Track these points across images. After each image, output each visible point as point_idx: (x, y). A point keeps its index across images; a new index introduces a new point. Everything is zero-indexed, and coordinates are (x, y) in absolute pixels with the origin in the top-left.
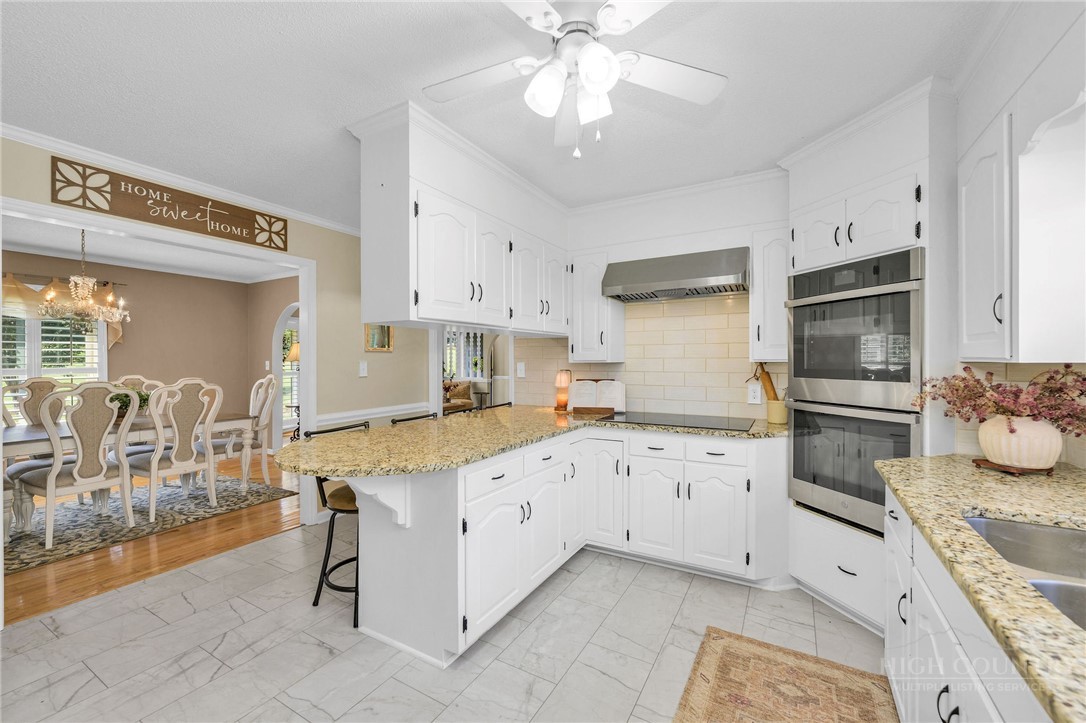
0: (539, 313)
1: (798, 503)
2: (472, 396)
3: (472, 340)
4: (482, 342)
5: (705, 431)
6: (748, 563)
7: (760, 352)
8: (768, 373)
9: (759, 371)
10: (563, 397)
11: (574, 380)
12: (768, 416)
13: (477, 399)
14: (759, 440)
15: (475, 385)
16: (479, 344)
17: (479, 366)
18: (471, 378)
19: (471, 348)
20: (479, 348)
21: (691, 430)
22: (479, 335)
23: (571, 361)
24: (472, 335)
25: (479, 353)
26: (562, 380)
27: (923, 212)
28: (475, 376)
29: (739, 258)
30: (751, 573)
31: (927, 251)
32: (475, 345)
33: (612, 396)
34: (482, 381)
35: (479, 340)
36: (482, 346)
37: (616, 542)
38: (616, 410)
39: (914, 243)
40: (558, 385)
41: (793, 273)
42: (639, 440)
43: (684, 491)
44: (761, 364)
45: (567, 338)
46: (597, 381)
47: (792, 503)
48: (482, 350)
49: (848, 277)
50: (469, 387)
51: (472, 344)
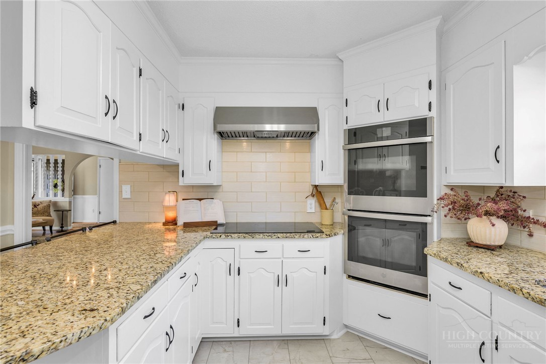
0: (161, 141)
1: (349, 276)
2: (53, 213)
3: (52, 165)
4: (63, 167)
5: (298, 235)
6: (324, 324)
7: (322, 179)
8: (320, 192)
9: (315, 190)
10: (171, 215)
11: (180, 199)
12: (322, 219)
13: (58, 216)
14: (332, 237)
15: (55, 204)
16: (60, 169)
17: (60, 188)
18: (51, 198)
19: (52, 172)
20: (60, 173)
21: (288, 234)
22: (60, 161)
23: (181, 183)
24: (52, 161)
25: (60, 176)
26: (170, 200)
27: (433, 96)
28: (55, 195)
29: (311, 114)
30: (325, 331)
31: (435, 120)
32: (56, 170)
33: (213, 211)
34: (63, 200)
35: (60, 165)
36: (63, 171)
37: (229, 330)
38: (219, 222)
39: (427, 114)
40: (166, 204)
41: (346, 127)
42: (247, 246)
43: (282, 281)
44: (316, 186)
45: (177, 165)
46: (200, 200)
47: (345, 276)
48: (63, 174)
49: (387, 132)
50: (49, 206)
51: (52, 169)
